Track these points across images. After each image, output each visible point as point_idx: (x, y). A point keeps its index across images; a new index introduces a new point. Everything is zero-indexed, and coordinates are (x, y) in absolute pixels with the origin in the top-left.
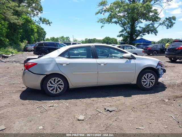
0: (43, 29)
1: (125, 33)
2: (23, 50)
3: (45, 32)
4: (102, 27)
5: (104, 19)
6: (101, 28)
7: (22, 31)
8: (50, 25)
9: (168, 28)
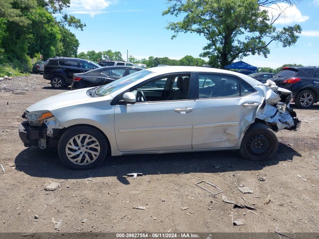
0: (73, 35)
1: (213, 51)
2: (31, 71)
3: (77, 41)
4: (174, 38)
5: (178, 23)
6: (172, 39)
7: (31, 36)
8: (82, 30)
9: (285, 46)
